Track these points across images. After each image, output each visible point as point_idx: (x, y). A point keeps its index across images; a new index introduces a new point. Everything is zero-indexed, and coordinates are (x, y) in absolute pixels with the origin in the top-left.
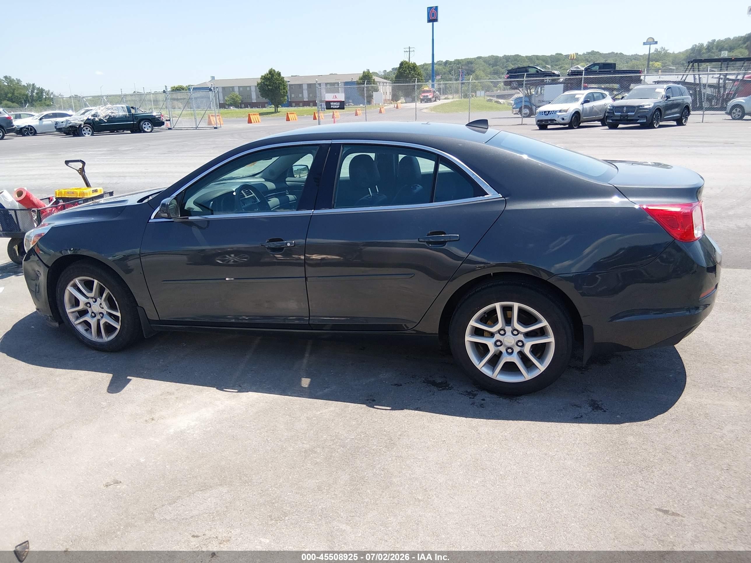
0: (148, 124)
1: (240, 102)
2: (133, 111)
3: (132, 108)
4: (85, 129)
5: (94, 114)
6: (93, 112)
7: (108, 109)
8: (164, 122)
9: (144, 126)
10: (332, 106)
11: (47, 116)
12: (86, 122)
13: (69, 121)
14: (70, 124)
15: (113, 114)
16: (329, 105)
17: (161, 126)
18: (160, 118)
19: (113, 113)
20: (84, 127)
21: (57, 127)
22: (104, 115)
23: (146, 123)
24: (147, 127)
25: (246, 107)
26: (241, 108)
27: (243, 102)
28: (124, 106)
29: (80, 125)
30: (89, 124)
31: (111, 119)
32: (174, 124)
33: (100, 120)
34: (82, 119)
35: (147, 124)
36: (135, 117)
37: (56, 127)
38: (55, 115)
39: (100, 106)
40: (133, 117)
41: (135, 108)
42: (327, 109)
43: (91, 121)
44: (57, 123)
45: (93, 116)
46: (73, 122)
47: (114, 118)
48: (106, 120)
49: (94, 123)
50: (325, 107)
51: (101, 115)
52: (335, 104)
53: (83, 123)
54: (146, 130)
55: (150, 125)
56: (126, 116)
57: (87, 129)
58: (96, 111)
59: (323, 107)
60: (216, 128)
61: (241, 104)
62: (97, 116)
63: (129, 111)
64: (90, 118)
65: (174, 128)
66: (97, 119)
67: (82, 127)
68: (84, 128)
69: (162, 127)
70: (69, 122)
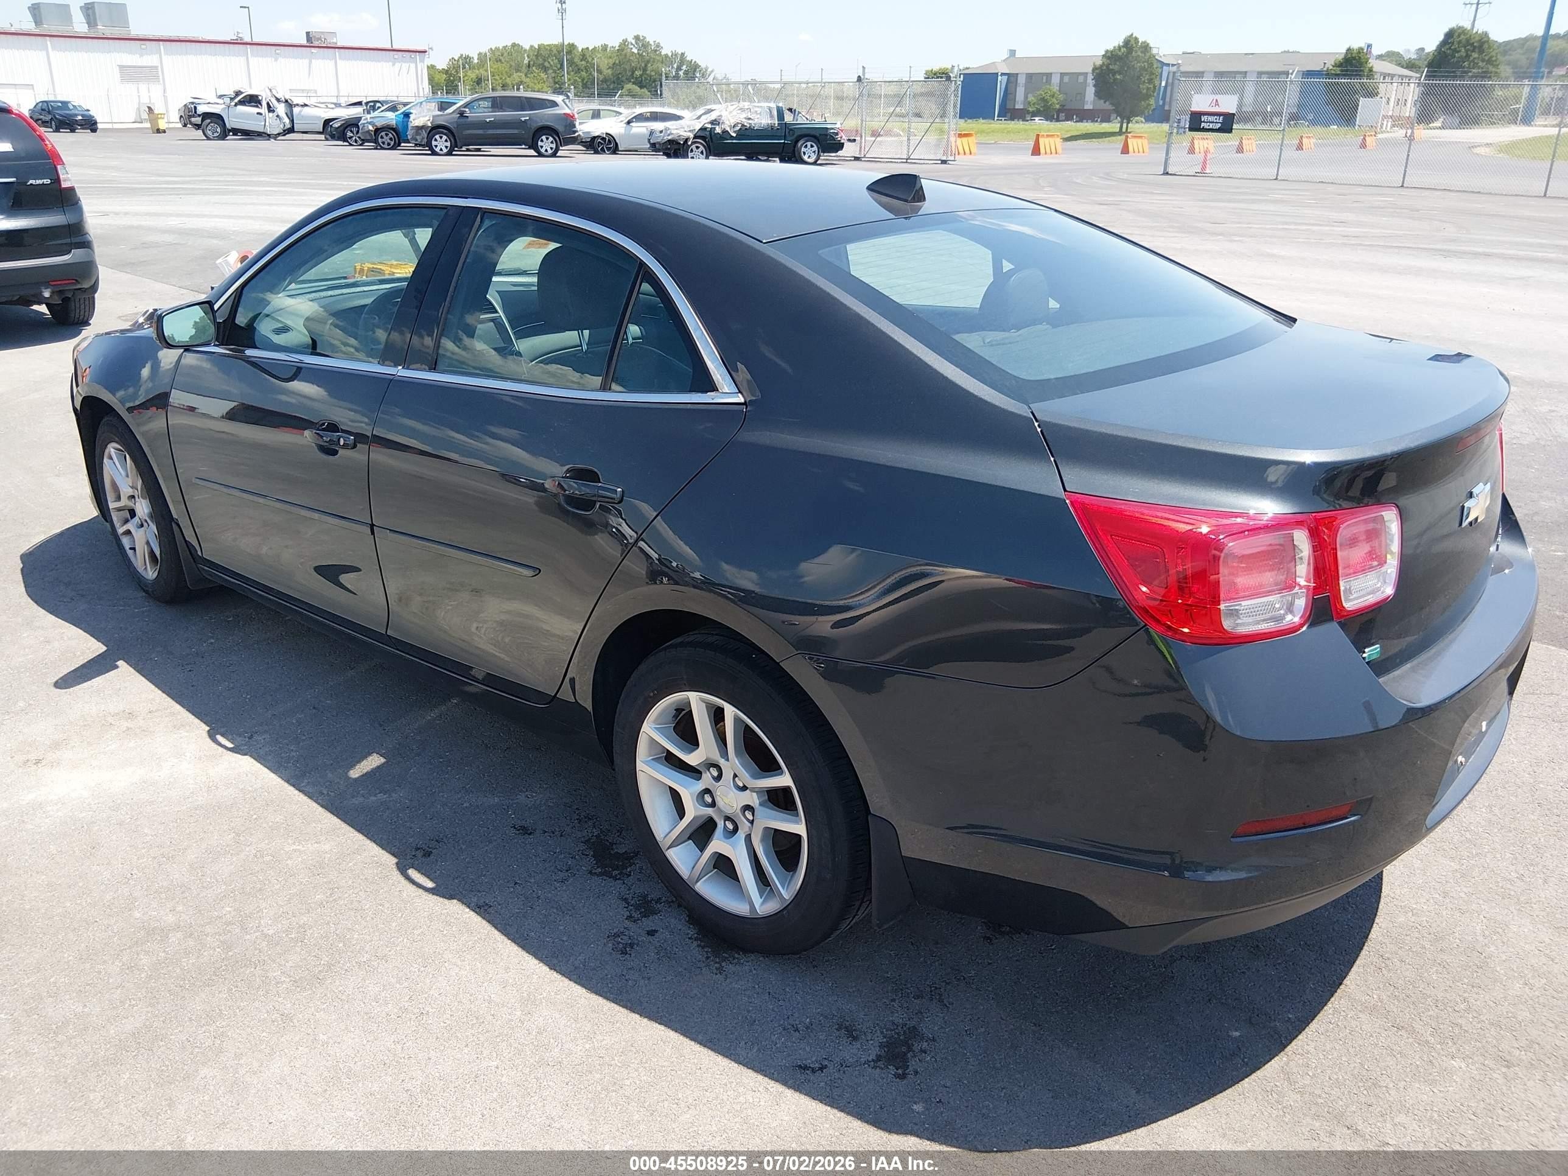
0: (812, 146)
1: (1058, 106)
2: (788, 118)
3: (790, 110)
4: (694, 149)
5: (715, 120)
6: (713, 116)
7: (742, 110)
8: (843, 144)
9: (803, 149)
10: (1203, 125)
11: (640, 118)
12: (698, 135)
13: (669, 129)
14: (669, 135)
15: (750, 122)
16: (1196, 123)
17: (837, 152)
18: (837, 134)
19: (749, 119)
20: (693, 143)
21: (652, 141)
22: (733, 122)
23: (809, 144)
24: (809, 151)
25: (1068, 118)
26: (1058, 120)
27: (1065, 108)
28: (773, 105)
29: (686, 140)
30: (703, 138)
31: (745, 132)
32: (867, 149)
33: (725, 132)
34: (691, 129)
35: (809, 146)
36: (791, 130)
37: (649, 140)
38: (655, 117)
39: (729, 104)
40: (786, 130)
41: (795, 110)
42: (1191, 129)
43: (708, 133)
44: (652, 133)
45: (712, 123)
46: (674, 132)
47: (751, 129)
48: (735, 132)
49: (711, 138)
50: (1187, 126)
51: (727, 122)
52: (1211, 118)
53: (692, 136)
54: (805, 158)
55: (815, 148)
56: (772, 127)
57: (697, 148)
58: (719, 114)
59: (1182, 124)
60: (944, 162)
61: (1059, 111)
62: (719, 125)
63: (781, 116)
64: (707, 125)
65: (865, 157)
66: (718, 130)
67: (690, 143)
68: (693, 147)
69: (840, 153)
70: (668, 132)
